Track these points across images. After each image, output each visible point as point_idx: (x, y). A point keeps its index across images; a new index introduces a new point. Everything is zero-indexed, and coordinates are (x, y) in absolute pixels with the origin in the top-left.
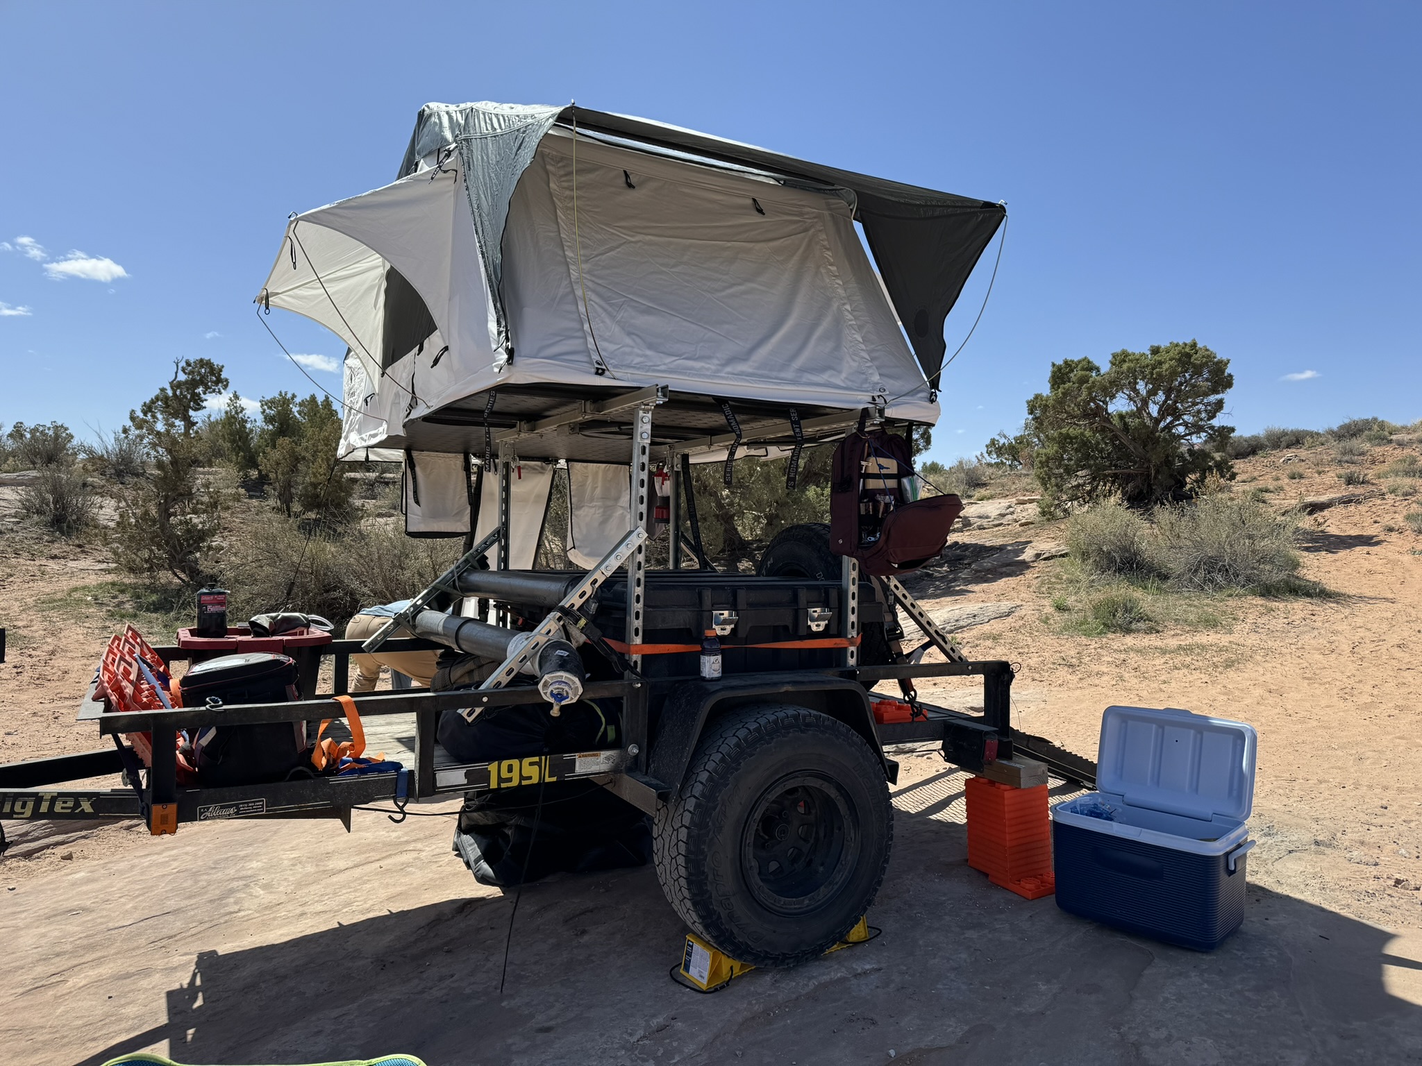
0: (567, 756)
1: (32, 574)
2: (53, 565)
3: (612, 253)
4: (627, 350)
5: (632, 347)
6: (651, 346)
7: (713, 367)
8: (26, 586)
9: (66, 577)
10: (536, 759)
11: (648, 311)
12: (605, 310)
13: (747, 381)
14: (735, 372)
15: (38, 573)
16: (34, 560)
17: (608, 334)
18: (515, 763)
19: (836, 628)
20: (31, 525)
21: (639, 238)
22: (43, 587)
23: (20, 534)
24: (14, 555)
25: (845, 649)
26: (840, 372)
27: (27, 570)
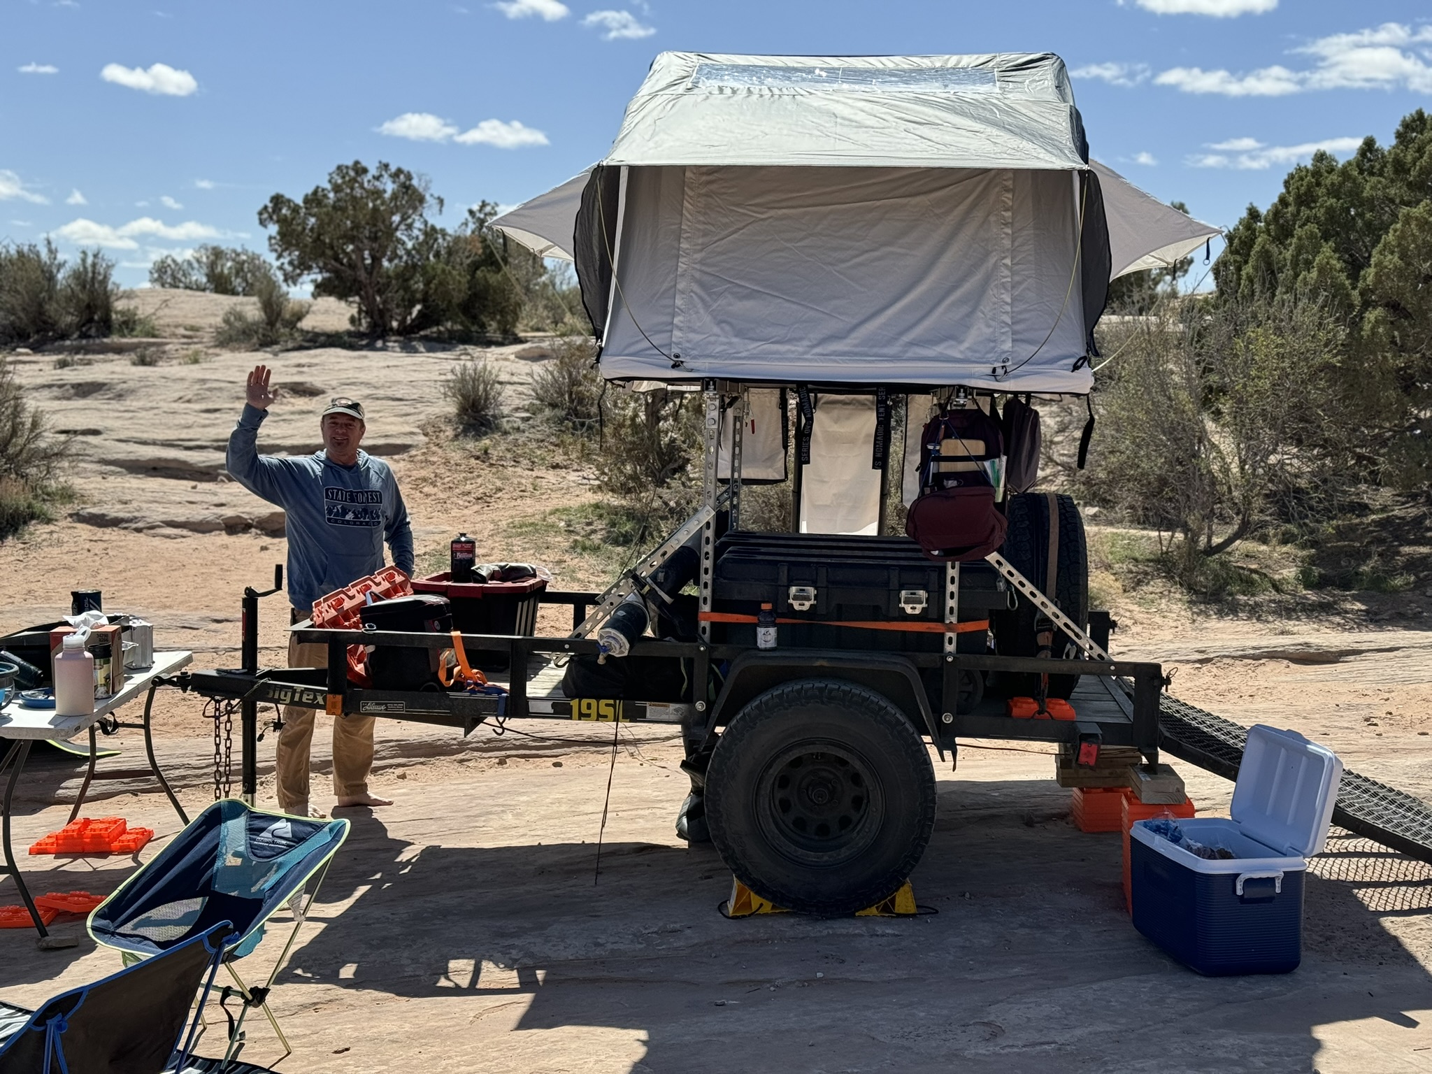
0: (639, 703)
1: (523, 488)
2: (551, 476)
3: (735, 236)
4: (712, 339)
5: (719, 336)
6: (739, 333)
7: (800, 349)
8: (514, 503)
9: (559, 494)
10: (611, 702)
11: (752, 295)
12: (702, 300)
13: (835, 361)
14: (825, 352)
15: (530, 488)
16: (532, 470)
17: (699, 324)
18: (593, 702)
19: (935, 612)
20: (541, 422)
21: (772, 213)
22: (530, 507)
23: (527, 434)
24: (513, 463)
25: (943, 635)
26: (961, 342)
27: (519, 483)
